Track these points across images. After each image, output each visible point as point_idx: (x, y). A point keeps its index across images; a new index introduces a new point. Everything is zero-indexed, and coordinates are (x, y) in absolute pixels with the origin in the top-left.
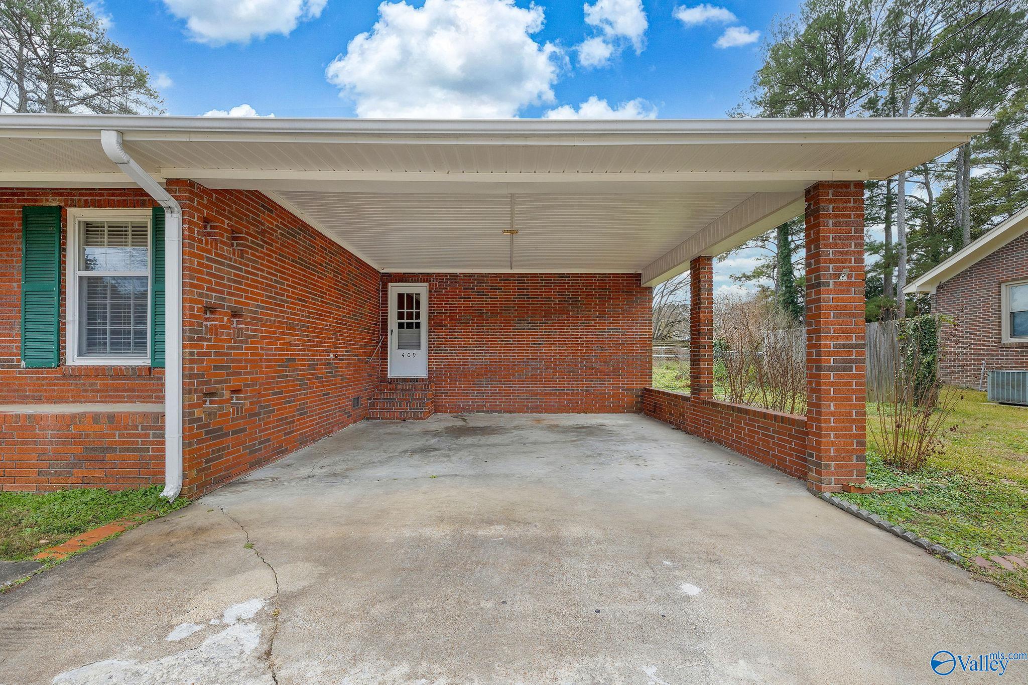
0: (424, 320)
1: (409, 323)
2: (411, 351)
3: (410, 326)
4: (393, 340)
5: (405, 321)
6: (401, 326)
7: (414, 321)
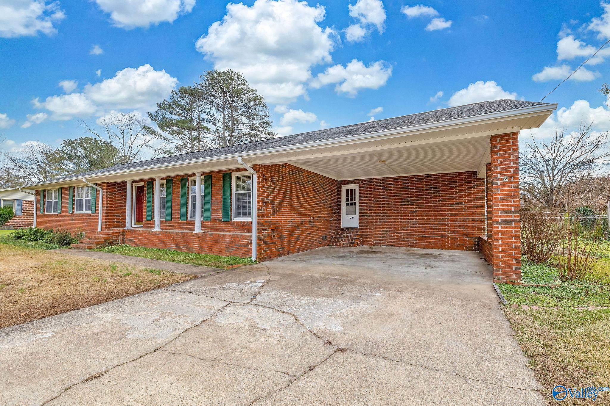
0: (357, 202)
1: (350, 203)
2: (352, 216)
3: (351, 204)
4: (344, 210)
5: (349, 202)
6: (347, 204)
7: (353, 202)
